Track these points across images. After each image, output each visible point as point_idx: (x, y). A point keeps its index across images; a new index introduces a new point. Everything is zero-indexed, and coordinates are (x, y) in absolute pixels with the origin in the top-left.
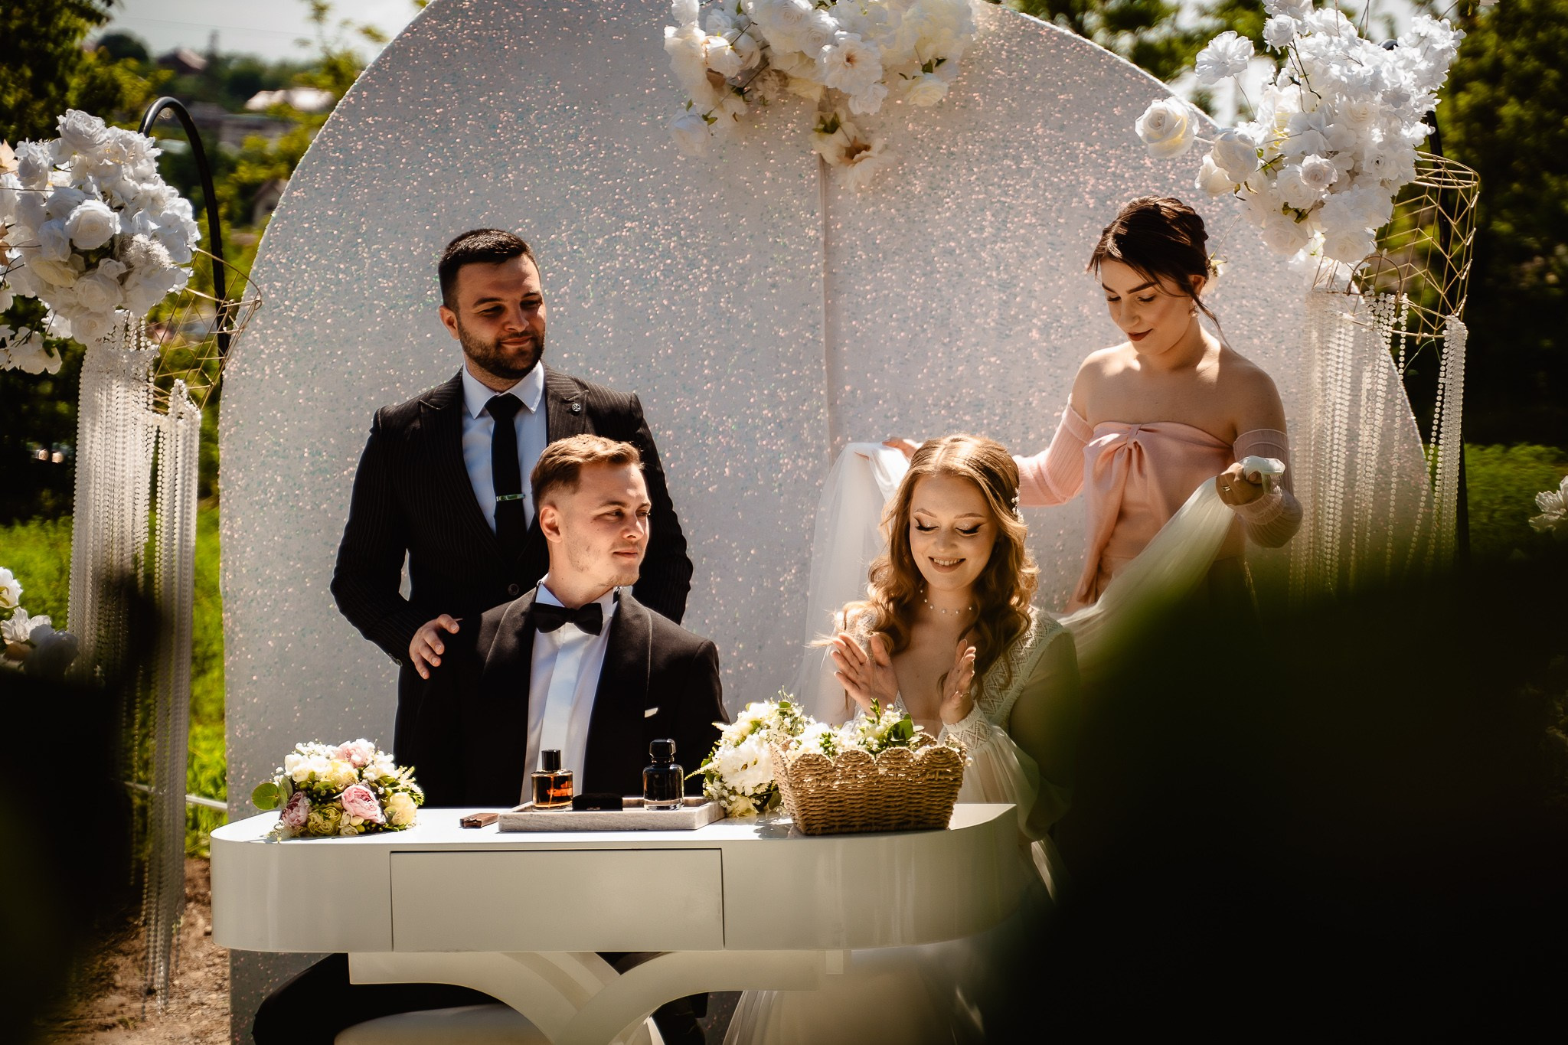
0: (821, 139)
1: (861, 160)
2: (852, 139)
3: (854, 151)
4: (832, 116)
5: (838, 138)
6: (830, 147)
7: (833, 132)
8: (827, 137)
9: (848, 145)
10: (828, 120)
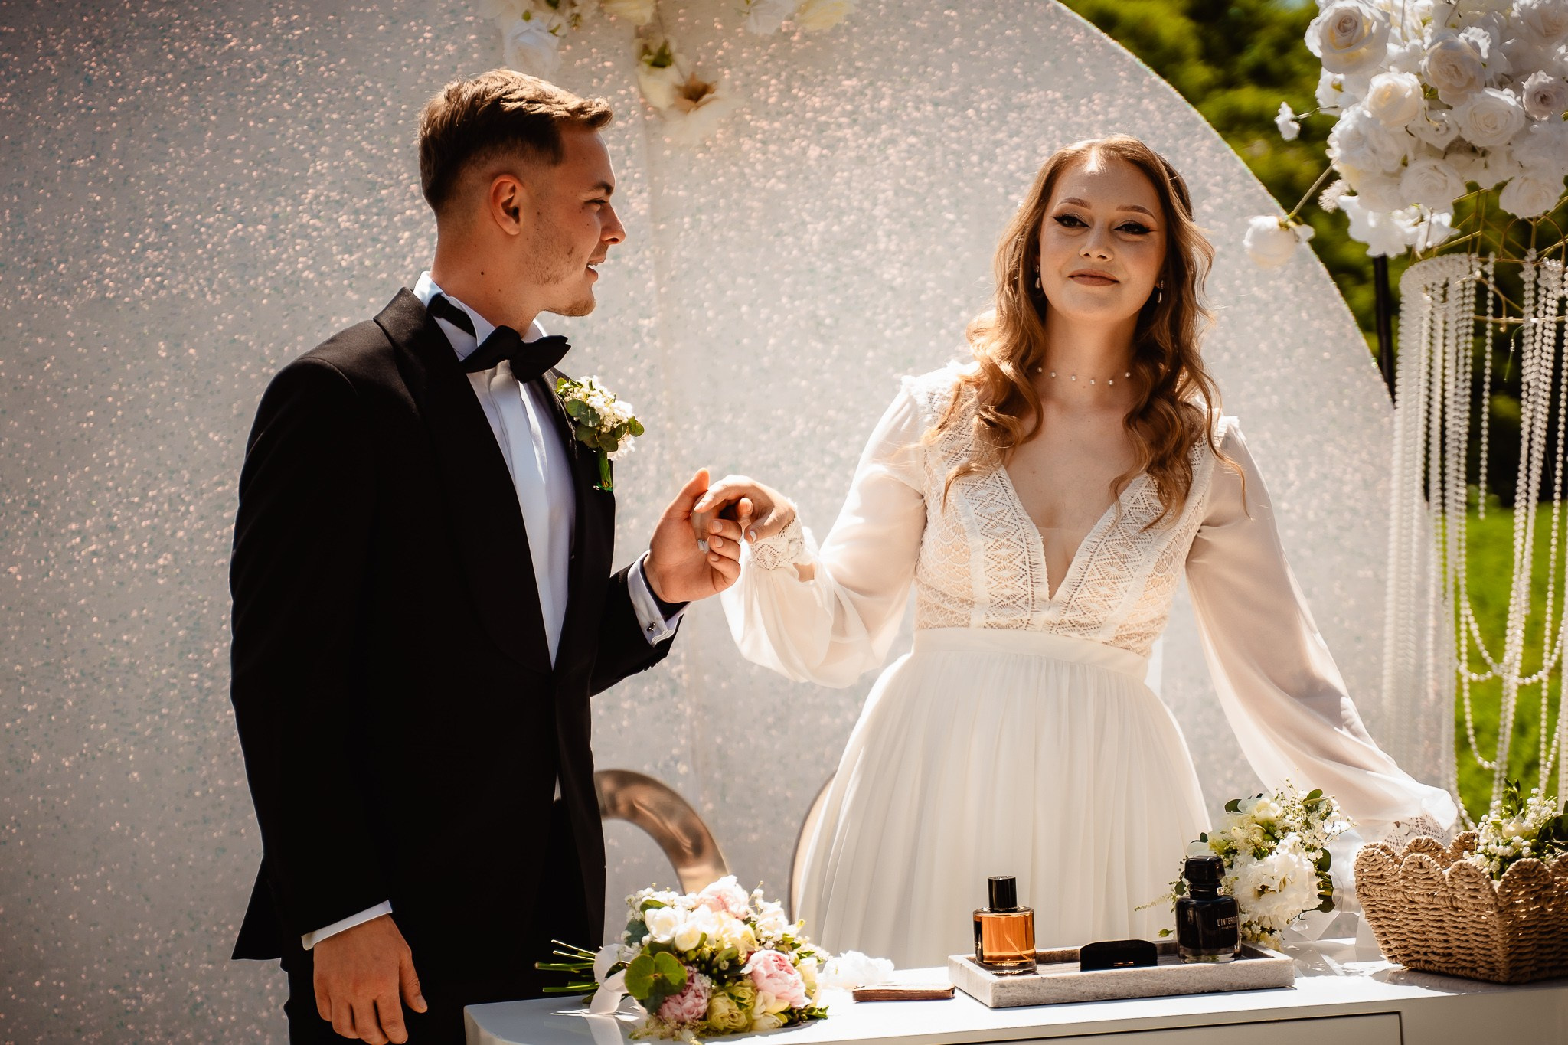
0: (649, 73)
1: (706, 103)
2: (688, 74)
3: (695, 94)
4: (660, 45)
5: (671, 76)
6: (660, 88)
7: (663, 66)
8: (659, 71)
9: (682, 83)
10: (655, 48)
